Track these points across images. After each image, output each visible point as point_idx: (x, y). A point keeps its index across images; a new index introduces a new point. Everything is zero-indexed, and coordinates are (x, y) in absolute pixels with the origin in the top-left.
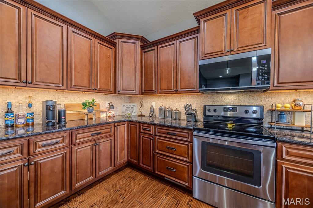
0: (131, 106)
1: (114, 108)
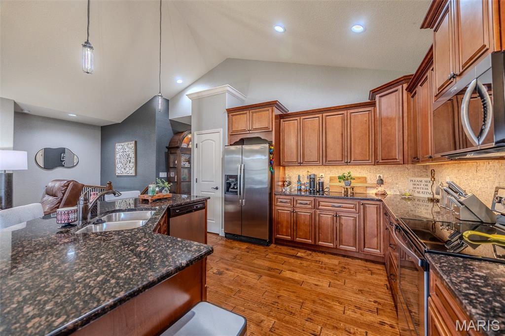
0: (423, 181)
1: (382, 183)
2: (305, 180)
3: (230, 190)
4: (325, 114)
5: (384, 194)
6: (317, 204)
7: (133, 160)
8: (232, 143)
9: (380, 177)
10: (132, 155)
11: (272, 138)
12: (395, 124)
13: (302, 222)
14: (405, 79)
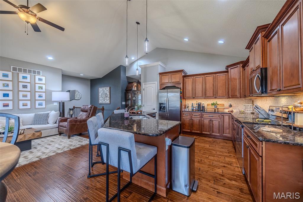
0: (249, 106)
1: (231, 107)
2: (195, 106)
3: (161, 110)
4: (205, 76)
5: (232, 111)
6: (202, 116)
7: (109, 96)
8: (162, 88)
9: (230, 104)
10: (108, 94)
11: (181, 86)
12: (237, 81)
13: (195, 123)
14: (241, 62)
